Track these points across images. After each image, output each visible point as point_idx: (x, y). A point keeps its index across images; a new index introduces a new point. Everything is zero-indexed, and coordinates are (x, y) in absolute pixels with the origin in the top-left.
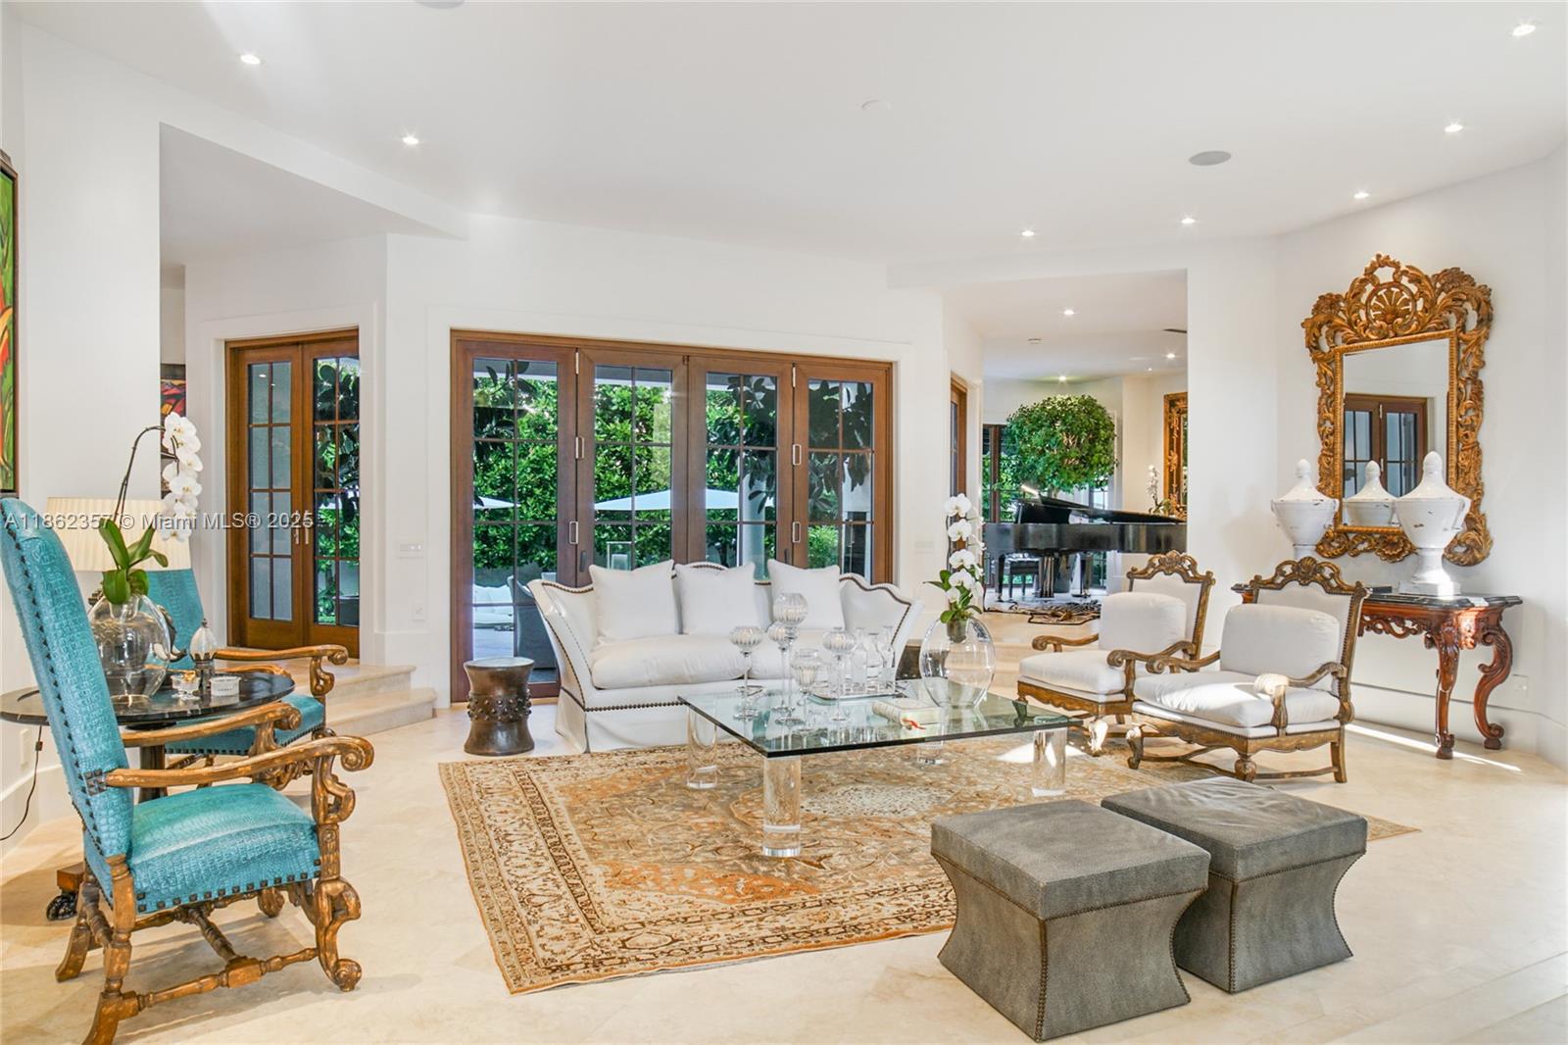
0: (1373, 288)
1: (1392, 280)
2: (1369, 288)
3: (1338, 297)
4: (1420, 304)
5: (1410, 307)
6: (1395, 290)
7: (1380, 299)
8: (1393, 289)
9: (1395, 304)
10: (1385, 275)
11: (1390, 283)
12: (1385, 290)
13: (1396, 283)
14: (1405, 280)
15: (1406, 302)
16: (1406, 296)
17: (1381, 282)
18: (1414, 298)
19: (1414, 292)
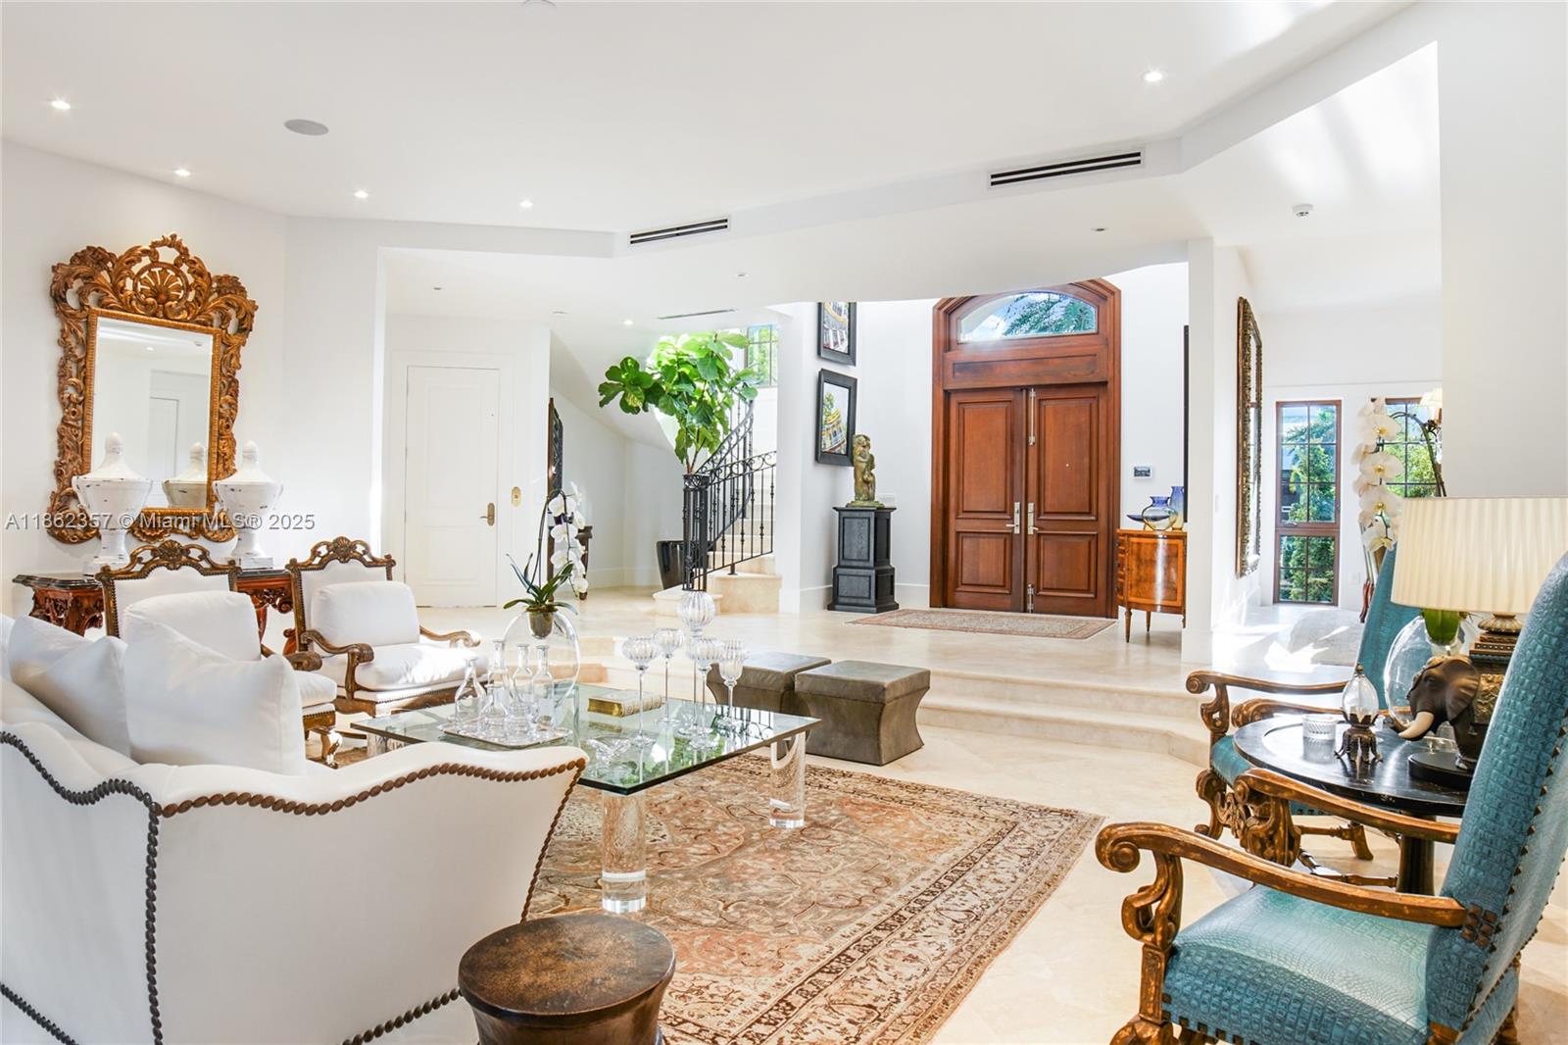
0: (149, 262)
1: (172, 263)
2: (146, 261)
3: (112, 255)
4: (191, 296)
5: (181, 295)
6: (172, 273)
7: (153, 275)
8: (169, 271)
9: (167, 286)
10: (168, 255)
11: (170, 265)
12: (160, 269)
13: (176, 267)
14: (184, 268)
15: (178, 289)
16: (180, 282)
17: (160, 260)
18: (188, 288)
19: (190, 283)
